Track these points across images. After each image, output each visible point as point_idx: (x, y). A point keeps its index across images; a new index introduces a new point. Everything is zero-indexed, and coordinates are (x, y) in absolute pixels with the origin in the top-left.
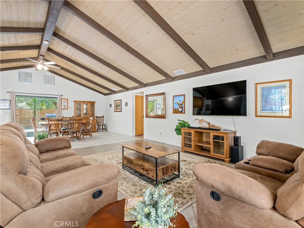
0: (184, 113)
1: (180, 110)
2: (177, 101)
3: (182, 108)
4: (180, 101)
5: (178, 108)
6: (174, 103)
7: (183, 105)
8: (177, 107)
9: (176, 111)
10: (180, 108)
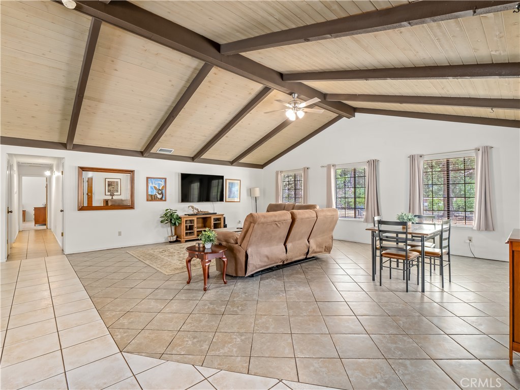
0: (165, 200)
1: (160, 196)
2: (154, 185)
3: (162, 193)
4: (159, 185)
5: (156, 195)
6: (149, 187)
7: (164, 191)
8: (155, 192)
9: (151, 198)
10: (159, 194)
